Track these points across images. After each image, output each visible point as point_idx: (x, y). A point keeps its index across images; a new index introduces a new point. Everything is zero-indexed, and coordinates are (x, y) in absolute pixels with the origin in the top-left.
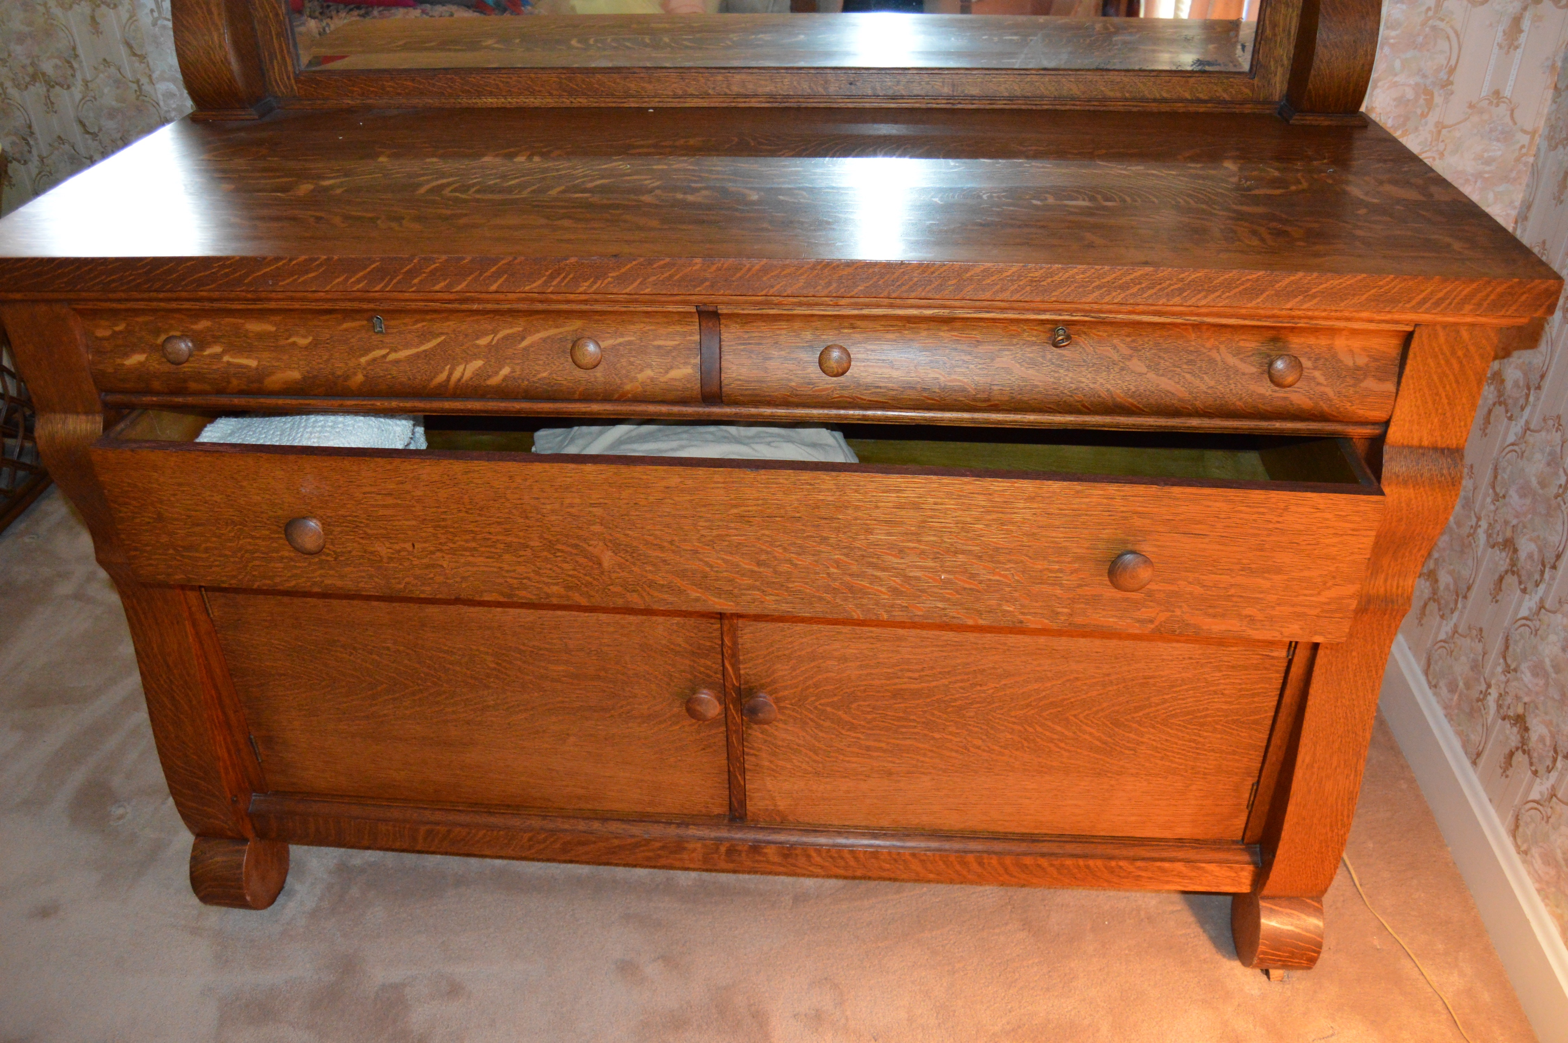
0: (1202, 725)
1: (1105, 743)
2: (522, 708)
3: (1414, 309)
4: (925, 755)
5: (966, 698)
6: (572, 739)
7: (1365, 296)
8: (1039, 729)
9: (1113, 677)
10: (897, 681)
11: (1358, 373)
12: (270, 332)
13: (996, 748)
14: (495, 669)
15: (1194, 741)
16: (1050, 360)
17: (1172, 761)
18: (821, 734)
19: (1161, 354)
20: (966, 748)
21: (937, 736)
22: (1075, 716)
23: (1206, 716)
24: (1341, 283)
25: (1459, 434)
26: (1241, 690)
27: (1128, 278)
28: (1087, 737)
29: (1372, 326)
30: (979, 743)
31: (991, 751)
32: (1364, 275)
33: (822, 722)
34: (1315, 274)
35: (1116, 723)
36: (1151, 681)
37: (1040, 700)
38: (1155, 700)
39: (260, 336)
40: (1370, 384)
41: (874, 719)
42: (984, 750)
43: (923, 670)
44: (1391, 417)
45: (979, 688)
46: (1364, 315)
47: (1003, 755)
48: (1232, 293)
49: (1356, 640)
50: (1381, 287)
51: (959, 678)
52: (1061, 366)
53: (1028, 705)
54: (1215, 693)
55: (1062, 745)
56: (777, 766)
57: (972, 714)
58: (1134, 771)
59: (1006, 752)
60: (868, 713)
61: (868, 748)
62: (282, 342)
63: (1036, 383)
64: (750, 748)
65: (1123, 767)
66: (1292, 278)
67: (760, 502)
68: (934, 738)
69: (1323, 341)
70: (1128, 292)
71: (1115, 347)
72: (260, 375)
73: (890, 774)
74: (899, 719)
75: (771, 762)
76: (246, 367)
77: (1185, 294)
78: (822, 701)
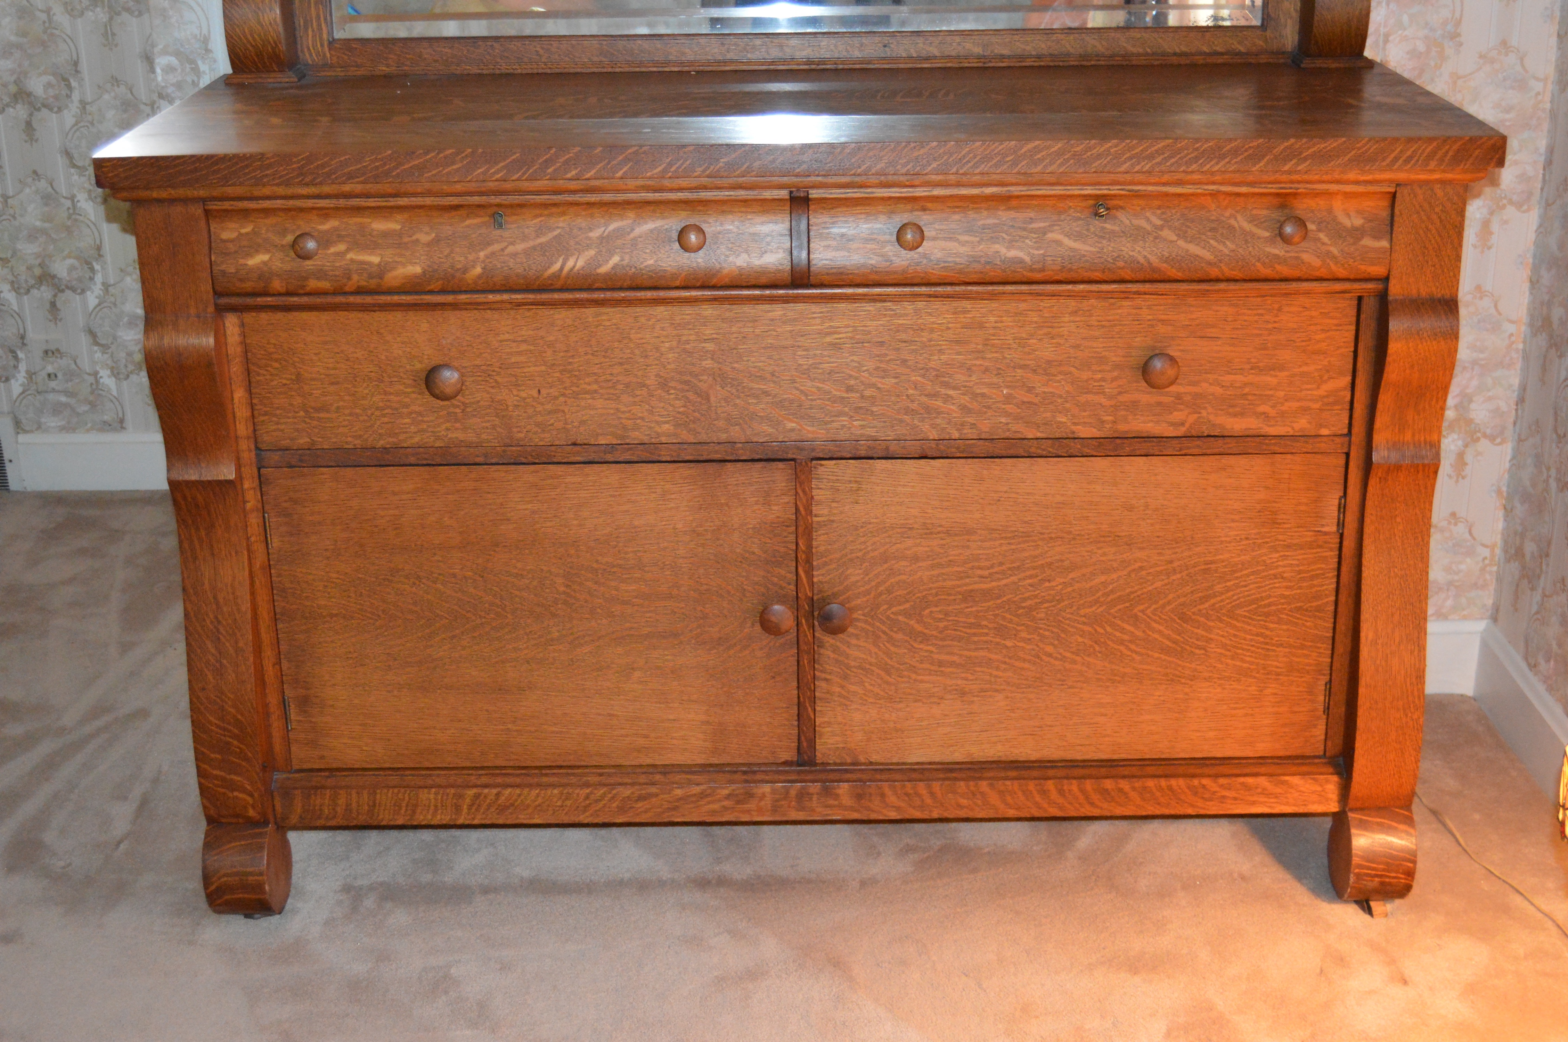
0: (1267, 615)
1: (1175, 642)
2: (587, 639)
3: (1390, 167)
4: (998, 668)
5: (1036, 596)
6: (637, 674)
7: (1347, 158)
8: (1109, 629)
9: (1176, 564)
10: (967, 580)
11: (1357, 233)
12: (395, 230)
13: (1068, 655)
14: (564, 593)
15: (1261, 635)
16: (1094, 233)
17: (1243, 661)
18: (892, 649)
19: (1188, 224)
20: (1038, 657)
21: (1009, 643)
22: (1143, 611)
23: (1269, 605)
24: (1326, 147)
25: (1450, 284)
26: (1300, 572)
27: (1153, 149)
28: (1156, 636)
29: (1360, 189)
30: (1049, 649)
31: (1063, 659)
32: (1344, 139)
33: (894, 635)
34: (1304, 140)
35: (1184, 618)
36: (1213, 566)
37: (1107, 595)
38: (1218, 588)
39: (385, 234)
40: (1367, 242)
41: (946, 628)
42: (1056, 659)
43: (992, 566)
44: (1389, 271)
45: (1047, 584)
46: (1352, 176)
47: (1074, 662)
48: (1239, 158)
49: (1398, 505)
50: (1359, 149)
51: (1028, 573)
52: (1103, 237)
53: (1097, 601)
54: (1275, 576)
55: (1133, 647)
56: (848, 692)
57: (1042, 615)
58: (1206, 675)
59: (1078, 658)
60: (940, 620)
61: (941, 664)
62: (406, 239)
63: (1083, 253)
64: (821, 671)
65: (1195, 670)
66: (1286, 144)
67: (850, 329)
68: (1006, 647)
69: (1322, 203)
70: (1154, 162)
71: (1148, 220)
72: (382, 271)
73: (963, 693)
74: (971, 626)
75: (842, 687)
76: (369, 264)
77: (1201, 161)
78: (894, 609)
